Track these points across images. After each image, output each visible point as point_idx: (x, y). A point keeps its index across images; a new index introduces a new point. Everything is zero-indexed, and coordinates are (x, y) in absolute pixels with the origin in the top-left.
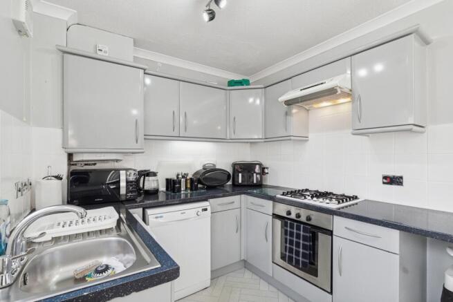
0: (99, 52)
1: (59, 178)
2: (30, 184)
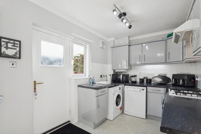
0: (120, 44)
2: (106, 76)
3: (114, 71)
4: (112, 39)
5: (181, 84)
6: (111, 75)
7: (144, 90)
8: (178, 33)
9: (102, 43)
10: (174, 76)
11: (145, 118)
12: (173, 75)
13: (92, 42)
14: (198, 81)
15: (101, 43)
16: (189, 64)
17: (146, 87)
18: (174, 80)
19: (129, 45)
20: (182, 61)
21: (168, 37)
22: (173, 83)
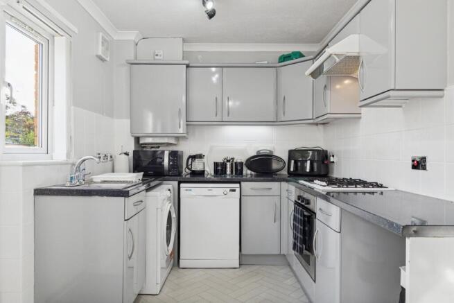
0: (157, 57)
1: (127, 154)
2: (111, 157)
3: (137, 139)
4: (132, 36)
5: (308, 170)
6: (131, 155)
7: (234, 191)
8: (335, 57)
9: (102, 43)
10: (292, 153)
11: (238, 266)
12: (290, 152)
13: (76, 30)
14: (333, 162)
15: (100, 40)
16: (315, 127)
17: (239, 183)
18: (293, 162)
19: (188, 66)
20: (313, 119)
21: (281, 62)
22: (292, 169)
